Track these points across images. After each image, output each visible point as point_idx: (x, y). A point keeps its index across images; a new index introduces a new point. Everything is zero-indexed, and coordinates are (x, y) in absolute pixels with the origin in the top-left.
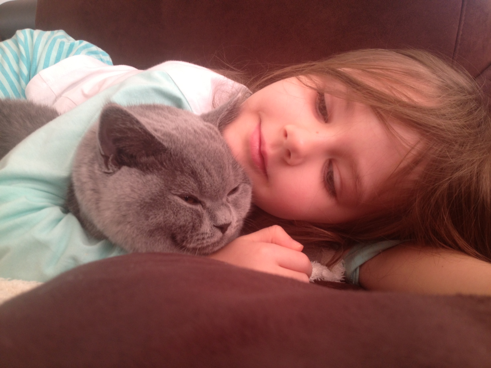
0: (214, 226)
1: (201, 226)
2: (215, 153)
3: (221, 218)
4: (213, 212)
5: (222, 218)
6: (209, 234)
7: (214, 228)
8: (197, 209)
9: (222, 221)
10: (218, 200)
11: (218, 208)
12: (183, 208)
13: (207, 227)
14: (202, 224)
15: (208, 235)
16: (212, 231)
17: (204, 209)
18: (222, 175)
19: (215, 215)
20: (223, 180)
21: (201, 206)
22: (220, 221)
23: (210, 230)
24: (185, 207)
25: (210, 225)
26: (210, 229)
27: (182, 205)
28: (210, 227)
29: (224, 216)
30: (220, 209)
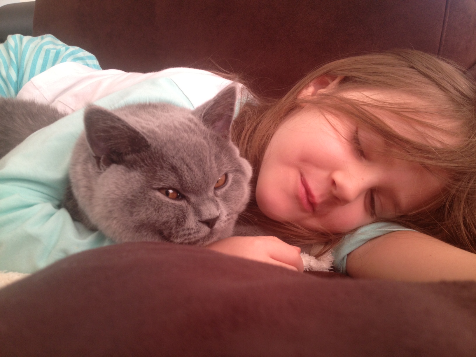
0: (200, 221)
1: (185, 221)
2: (195, 147)
3: (205, 213)
4: (197, 207)
5: (207, 213)
6: (195, 229)
7: (199, 224)
8: (181, 204)
9: (206, 216)
10: (202, 194)
11: (202, 203)
12: (165, 203)
13: (192, 222)
14: (186, 220)
15: (194, 231)
16: (197, 226)
17: (189, 204)
18: (203, 169)
19: (199, 210)
20: (205, 174)
21: (186, 201)
22: (205, 216)
23: (195, 226)
24: (167, 203)
25: (195, 221)
26: (196, 224)
27: (164, 201)
28: (195, 223)
29: (208, 211)
30: (205, 204)
